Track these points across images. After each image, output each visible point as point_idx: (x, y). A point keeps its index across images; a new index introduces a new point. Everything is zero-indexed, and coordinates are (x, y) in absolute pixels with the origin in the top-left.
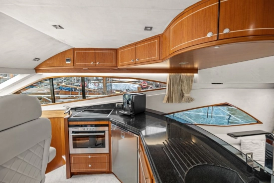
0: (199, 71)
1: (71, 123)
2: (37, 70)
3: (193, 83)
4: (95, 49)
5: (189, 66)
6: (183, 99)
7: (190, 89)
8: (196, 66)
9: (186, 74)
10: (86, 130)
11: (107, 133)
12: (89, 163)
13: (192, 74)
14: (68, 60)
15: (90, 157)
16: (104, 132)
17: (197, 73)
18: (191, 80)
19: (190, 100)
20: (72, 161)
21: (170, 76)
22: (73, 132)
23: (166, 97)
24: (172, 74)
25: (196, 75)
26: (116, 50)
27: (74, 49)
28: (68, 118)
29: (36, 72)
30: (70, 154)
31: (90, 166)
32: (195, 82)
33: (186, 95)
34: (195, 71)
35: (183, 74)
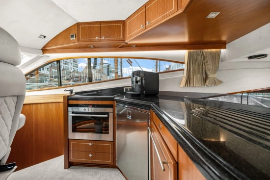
0: (227, 45)
1: (71, 102)
2: (44, 50)
3: (220, 62)
4: (100, 23)
5: (214, 39)
6: (208, 81)
7: (216, 69)
8: (224, 38)
9: (209, 50)
10: (87, 111)
11: (111, 115)
12: (90, 152)
13: (218, 50)
14: (72, 36)
15: (90, 144)
16: (108, 114)
17: (225, 48)
18: (217, 58)
19: (217, 82)
20: (71, 149)
21: (189, 53)
22: (73, 113)
23: (184, 80)
24: (192, 50)
25: (223, 51)
26: (124, 23)
27: (78, 24)
28: (68, 96)
29: (43, 53)
30: (69, 139)
31: (90, 155)
32: (222, 61)
33: (210, 76)
34: (222, 45)
35: (206, 50)
